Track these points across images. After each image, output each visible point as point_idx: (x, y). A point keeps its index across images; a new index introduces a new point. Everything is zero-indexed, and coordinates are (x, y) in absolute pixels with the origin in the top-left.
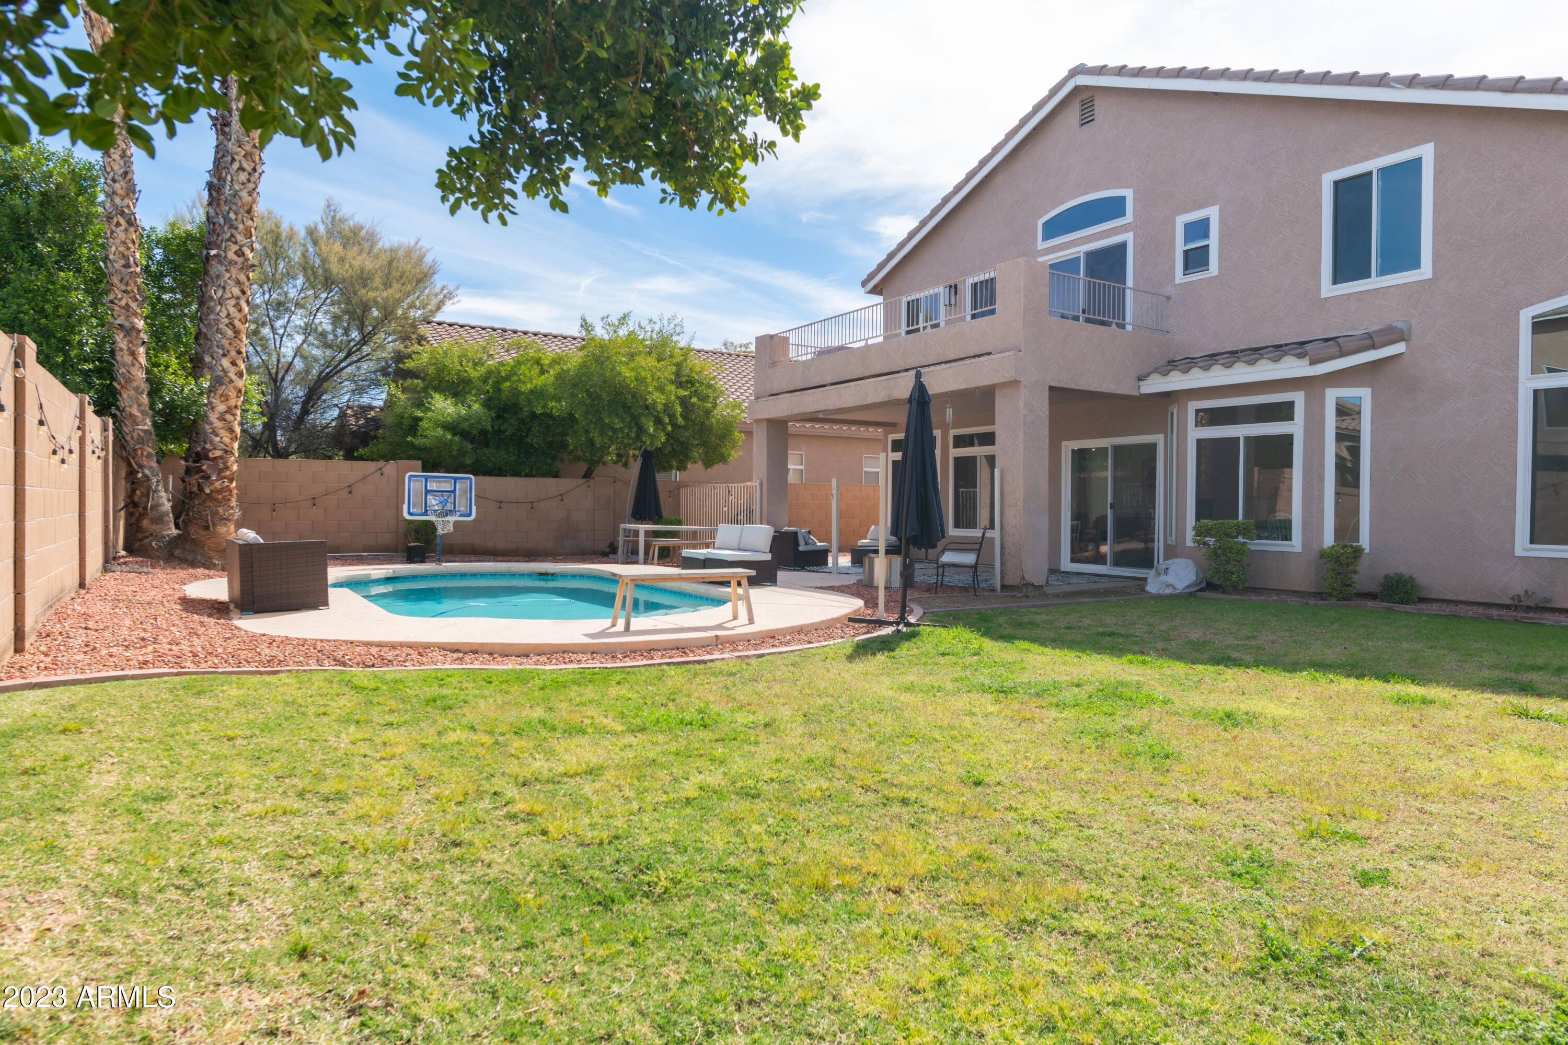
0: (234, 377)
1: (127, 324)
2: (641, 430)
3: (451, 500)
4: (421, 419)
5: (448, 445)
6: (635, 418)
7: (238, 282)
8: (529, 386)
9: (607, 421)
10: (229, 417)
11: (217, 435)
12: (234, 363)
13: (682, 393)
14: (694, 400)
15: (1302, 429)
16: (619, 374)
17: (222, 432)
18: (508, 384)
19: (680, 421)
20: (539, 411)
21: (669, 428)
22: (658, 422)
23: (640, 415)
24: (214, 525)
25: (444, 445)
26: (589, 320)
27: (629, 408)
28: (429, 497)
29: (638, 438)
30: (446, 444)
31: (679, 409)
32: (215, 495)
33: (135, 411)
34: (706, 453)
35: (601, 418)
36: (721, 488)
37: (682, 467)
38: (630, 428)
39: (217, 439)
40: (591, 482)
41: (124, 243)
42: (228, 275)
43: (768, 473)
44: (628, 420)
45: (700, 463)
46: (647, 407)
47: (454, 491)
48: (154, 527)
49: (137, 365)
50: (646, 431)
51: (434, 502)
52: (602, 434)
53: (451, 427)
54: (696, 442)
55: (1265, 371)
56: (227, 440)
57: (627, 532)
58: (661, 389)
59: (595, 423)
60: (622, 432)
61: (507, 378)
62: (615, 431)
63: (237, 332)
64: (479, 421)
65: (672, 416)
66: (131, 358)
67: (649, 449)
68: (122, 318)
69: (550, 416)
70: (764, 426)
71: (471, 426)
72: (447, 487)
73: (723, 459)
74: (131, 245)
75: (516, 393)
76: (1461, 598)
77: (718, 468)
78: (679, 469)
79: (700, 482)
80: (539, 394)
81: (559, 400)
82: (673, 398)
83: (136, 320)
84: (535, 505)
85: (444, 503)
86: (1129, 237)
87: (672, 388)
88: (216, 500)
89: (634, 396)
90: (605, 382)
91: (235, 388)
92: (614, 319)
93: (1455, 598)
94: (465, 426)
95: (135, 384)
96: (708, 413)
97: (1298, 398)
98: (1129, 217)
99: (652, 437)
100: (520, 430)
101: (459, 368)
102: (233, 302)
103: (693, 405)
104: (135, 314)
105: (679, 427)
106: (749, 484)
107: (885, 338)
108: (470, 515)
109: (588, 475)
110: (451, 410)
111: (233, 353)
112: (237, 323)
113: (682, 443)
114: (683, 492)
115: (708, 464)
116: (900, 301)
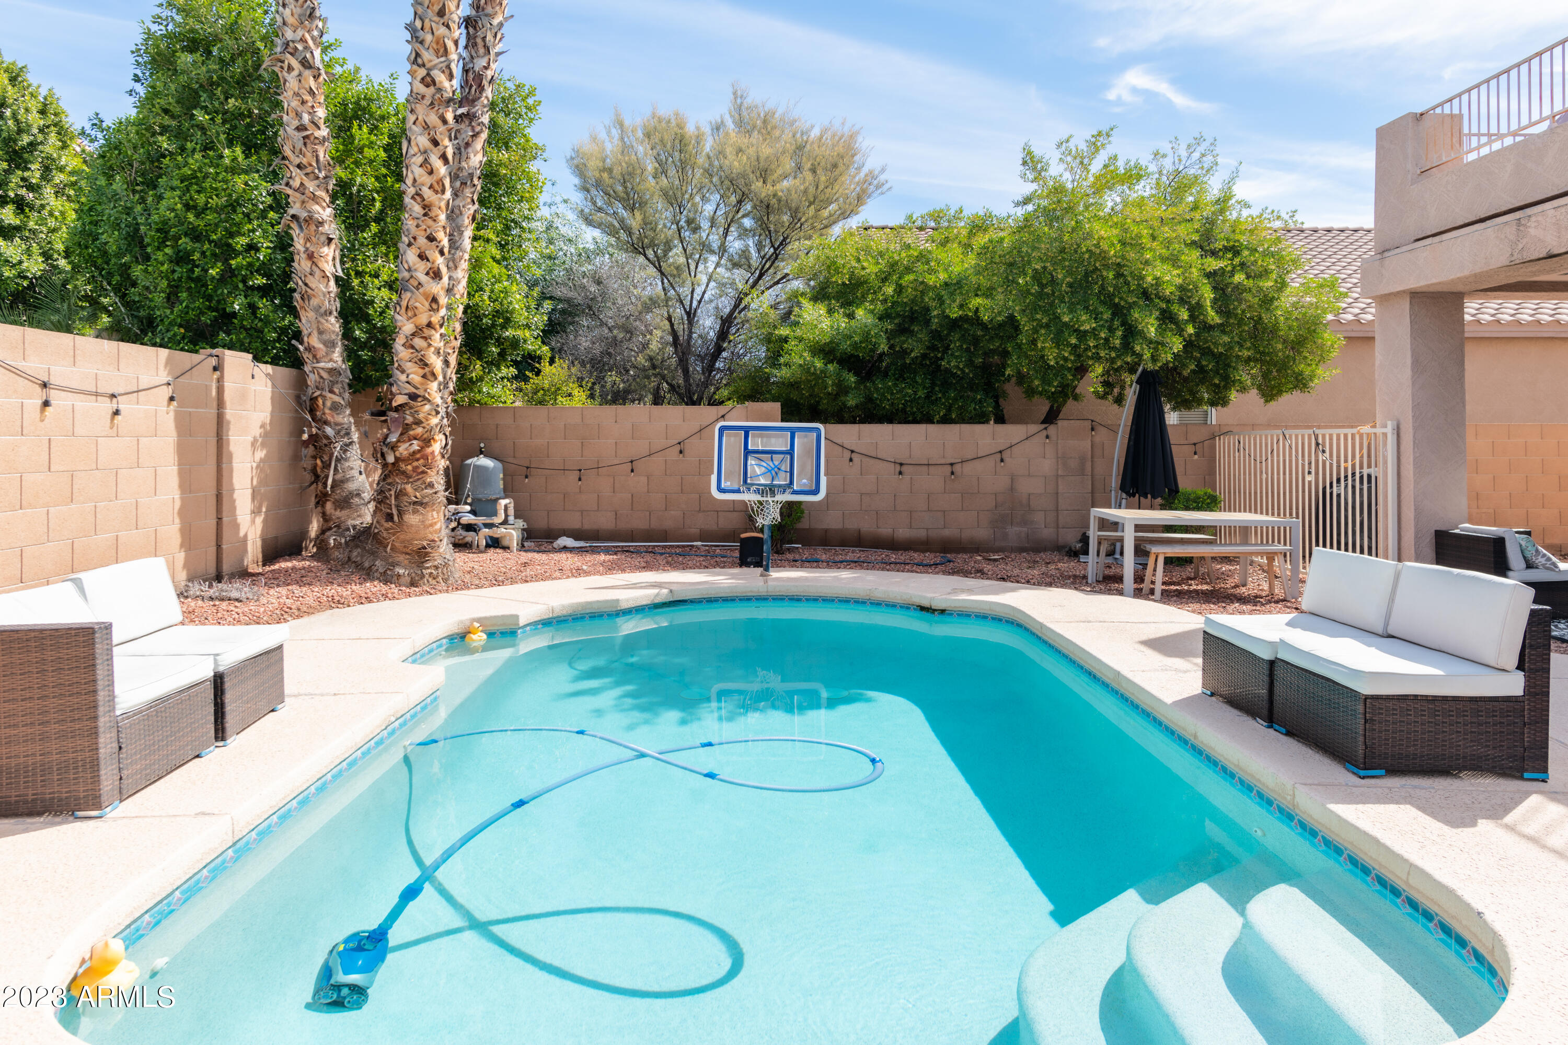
0: (423, 278)
1: (303, 215)
2: (1131, 332)
3: (786, 466)
4: (785, 340)
5: (819, 377)
6: (1120, 312)
7: (426, 127)
8: (943, 276)
9: (1066, 319)
10: (418, 342)
11: (403, 372)
12: (422, 257)
13: (1214, 264)
14: (1239, 277)
16: (1089, 235)
17: (410, 367)
18: (911, 277)
19: (1213, 317)
20: (954, 313)
21: (1190, 330)
22: (1167, 318)
23: (1131, 306)
24: (400, 514)
25: (814, 378)
26: (1037, 152)
27: (1111, 296)
28: (751, 461)
29: (1127, 346)
30: (817, 377)
31: (1207, 294)
32: (403, 466)
33: (315, 342)
34: (1265, 376)
35: (1057, 318)
36: (1300, 437)
37: (1219, 400)
38: (1111, 330)
39: (403, 378)
40: (1052, 429)
41: (297, 94)
42: (412, 118)
43: (1416, 407)
44: (1107, 315)
45: (1254, 392)
46: (1145, 294)
47: (791, 452)
48: (338, 513)
49: (318, 273)
50: (1142, 334)
51: (758, 471)
52: (1058, 342)
53: (826, 351)
54: (1246, 353)
56: (416, 378)
57: (1105, 524)
58: (1173, 260)
59: (1047, 326)
60: (1096, 337)
61: (908, 270)
62: (1083, 336)
63: (427, 207)
64: (866, 336)
65: (1196, 311)
66: (309, 264)
67: (1150, 366)
68: (298, 205)
69: (976, 320)
70: (1406, 304)
71: (855, 345)
72: (779, 443)
73: (1301, 383)
74: (307, 97)
75: (924, 288)
77: (1289, 401)
78: (1213, 404)
79: (1254, 426)
80: (955, 286)
81: (989, 293)
82: (1195, 273)
83: (316, 208)
84: (957, 468)
85: (774, 472)
87: (1194, 255)
88: (404, 473)
89: (1119, 275)
90: (1063, 250)
91: (426, 295)
92: (1080, 143)
94: (845, 346)
95: (314, 302)
96: (1267, 301)
99: (1157, 345)
100: (933, 348)
101: (854, 264)
102: (419, 159)
103: (1238, 287)
104: (315, 198)
105: (1211, 328)
106: (1366, 429)
108: (816, 492)
109: (1051, 418)
110: (826, 323)
111: (422, 241)
112: (427, 193)
113: (1218, 357)
114: (1222, 444)
115: (1270, 392)
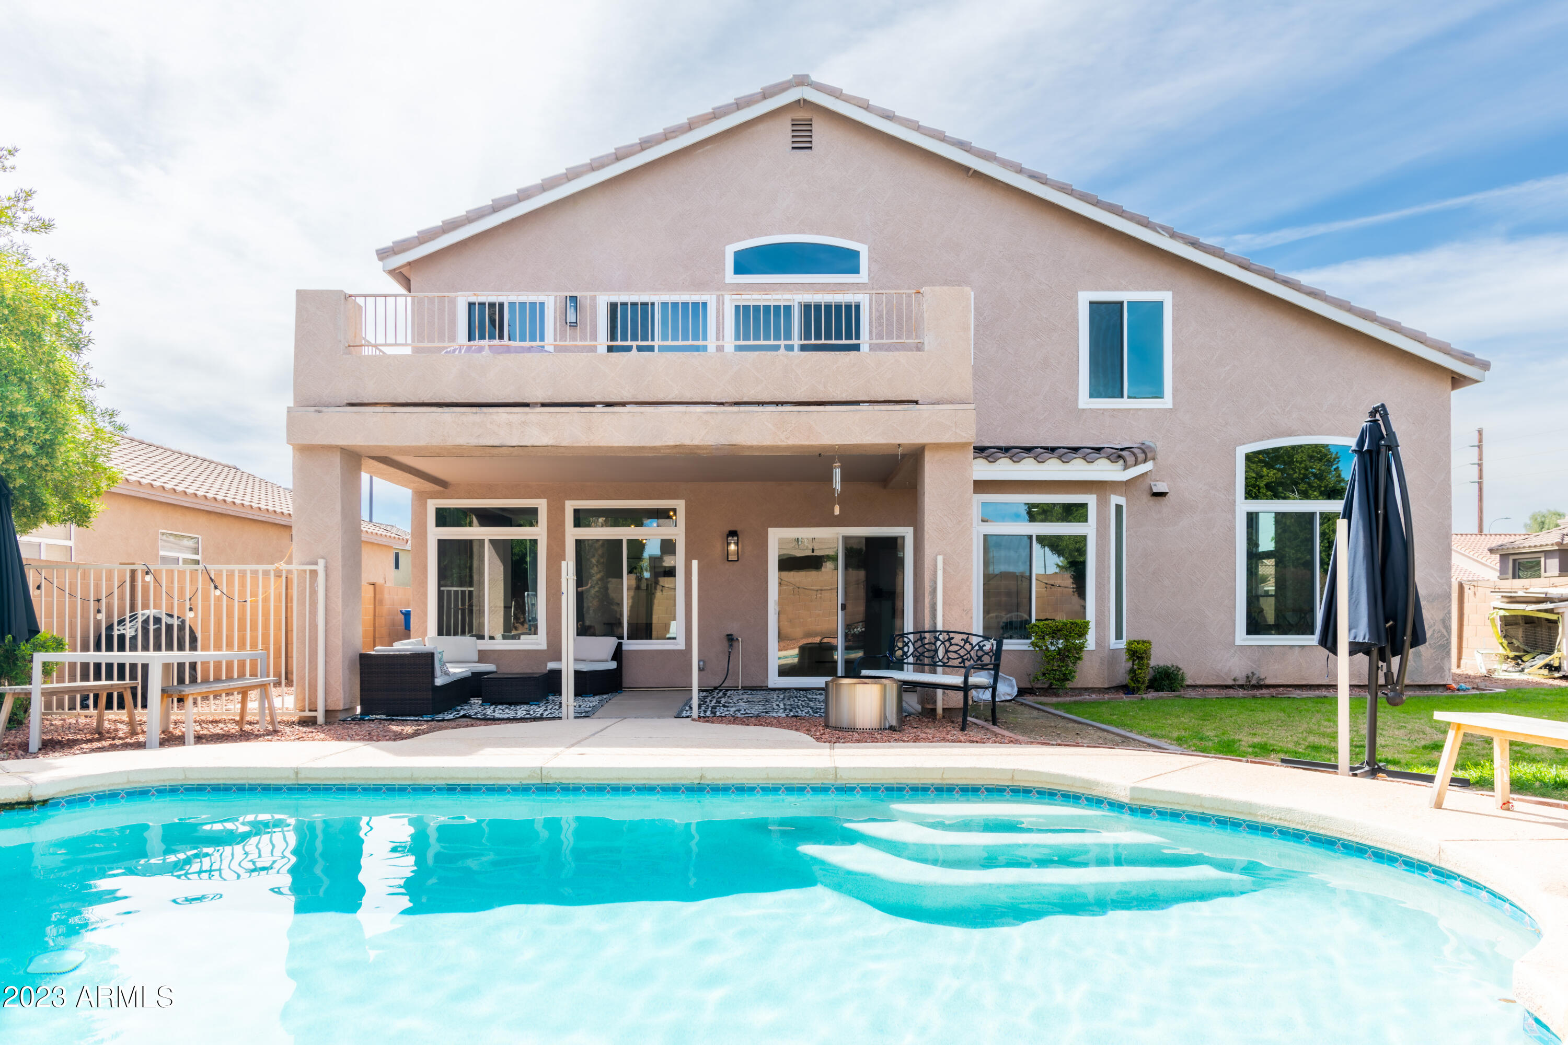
15: (1095, 531)
55: (1077, 470)
76: (1199, 683)
86: (863, 299)
93: (1193, 683)
97: (1091, 500)
98: (863, 276)
107: (416, 350)
116: (453, 302)
